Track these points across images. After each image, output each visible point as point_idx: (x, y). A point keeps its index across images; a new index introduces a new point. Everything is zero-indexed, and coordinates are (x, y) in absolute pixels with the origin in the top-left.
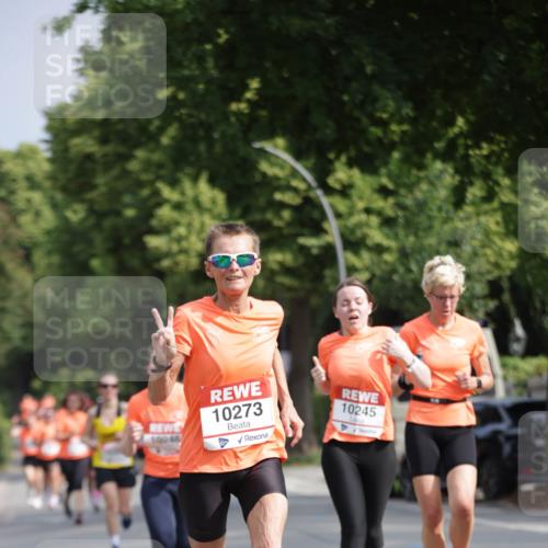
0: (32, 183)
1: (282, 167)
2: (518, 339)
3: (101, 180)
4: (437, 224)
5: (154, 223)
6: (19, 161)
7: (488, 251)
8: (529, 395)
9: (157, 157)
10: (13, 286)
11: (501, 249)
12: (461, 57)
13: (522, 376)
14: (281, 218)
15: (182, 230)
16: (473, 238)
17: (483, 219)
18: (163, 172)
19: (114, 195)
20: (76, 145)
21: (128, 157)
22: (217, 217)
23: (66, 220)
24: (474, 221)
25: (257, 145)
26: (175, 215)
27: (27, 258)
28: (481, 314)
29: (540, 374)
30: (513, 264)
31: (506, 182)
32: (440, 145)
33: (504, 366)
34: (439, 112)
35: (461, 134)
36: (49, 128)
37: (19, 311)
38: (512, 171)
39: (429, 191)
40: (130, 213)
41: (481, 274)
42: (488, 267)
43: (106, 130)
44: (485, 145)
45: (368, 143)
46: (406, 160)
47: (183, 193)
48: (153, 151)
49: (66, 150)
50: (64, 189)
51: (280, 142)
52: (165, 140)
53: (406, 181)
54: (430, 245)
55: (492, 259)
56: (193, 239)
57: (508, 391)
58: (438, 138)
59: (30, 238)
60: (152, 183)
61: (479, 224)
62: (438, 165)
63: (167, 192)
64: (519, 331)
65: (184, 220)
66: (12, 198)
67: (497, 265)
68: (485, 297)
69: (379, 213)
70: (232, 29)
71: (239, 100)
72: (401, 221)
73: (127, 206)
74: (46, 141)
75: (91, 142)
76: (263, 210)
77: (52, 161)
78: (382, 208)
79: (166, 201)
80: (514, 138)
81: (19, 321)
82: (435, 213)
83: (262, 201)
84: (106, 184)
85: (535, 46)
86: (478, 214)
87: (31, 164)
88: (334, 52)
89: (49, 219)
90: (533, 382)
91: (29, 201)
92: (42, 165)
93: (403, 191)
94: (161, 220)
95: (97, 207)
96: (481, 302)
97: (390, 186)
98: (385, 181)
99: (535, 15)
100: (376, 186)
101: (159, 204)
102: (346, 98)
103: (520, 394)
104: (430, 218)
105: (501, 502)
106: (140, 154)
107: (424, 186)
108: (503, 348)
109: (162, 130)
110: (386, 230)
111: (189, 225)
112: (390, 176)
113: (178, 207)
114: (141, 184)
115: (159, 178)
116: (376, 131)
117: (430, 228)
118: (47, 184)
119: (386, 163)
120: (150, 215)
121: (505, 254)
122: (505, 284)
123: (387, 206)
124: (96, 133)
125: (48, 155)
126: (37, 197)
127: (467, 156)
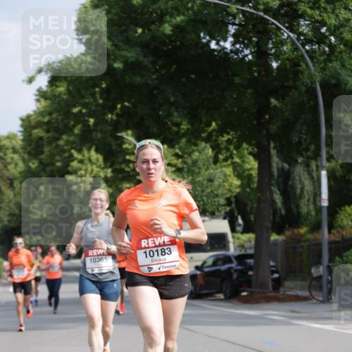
0: (15, 151)
1: (130, 144)
2: (240, 225)
3: (46, 149)
4: (203, 171)
5: (70, 168)
6: (8, 140)
7: (226, 184)
8: (245, 251)
9: (71, 139)
10: (5, 197)
11: (232, 183)
12: (215, 95)
13: (242, 242)
14: (129, 167)
15: (83, 172)
16: (219, 178)
17: (224, 169)
18: (74, 146)
19: (52, 156)
20: (35, 133)
21: (59, 139)
22: (99, 167)
23: (30, 167)
24: (219, 170)
25: (119, 134)
26: (80, 165)
27: (11, 185)
28: (223, 213)
29: (250, 242)
30: (238, 190)
31: (235, 152)
32: (203, 135)
33: (233, 237)
34: (204, 120)
35: (214, 130)
36: (22, 126)
37: (8, 209)
38: (238, 147)
39: (199, 156)
40: (59, 164)
41: (223, 195)
42: (226, 191)
43: (49, 126)
44: (225, 135)
45: (171, 134)
46: (189, 142)
47: (84, 156)
48: (70, 136)
49: (31, 135)
50: (29, 153)
51: (130, 132)
52: (76, 131)
53: (187, 151)
54: (199, 181)
55: (228, 188)
56: (88, 176)
57: (235, 249)
58: (204, 132)
59: (13, 174)
60: (70, 150)
61: (222, 171)
62: (203, 144)
63: (76, 154)
64: (240, 221)
65: (84, 168)
66: (5, 157)
67: (230, 190)
68: (225, 205)
69: (175, 166)
70: (108, 82)
71: (112, 113)
72: (186, 170)
73: (58, 161)
74: (21, 131)
75: (42, 131)
76: (121, 163)
77: (23, 140)
78: (177, 163)
79: (76, 159)
80: (239, 133)
81: (7, 213)
82: (201, 166)
83: (120, 160)
84: (49, 151)
85: (249, 91)
86: (221, 167)
87: (14, 142)
88: (155, 92)
89: (21, 166)
90: (247, 245)
91: (12, 158)
92: (18, 142)
93: (186, 156)
94: (73, 167)
95: (44, 161)
96: (223, 207)
97: (180, 153)
98: (177, 151)
99: (249, 77)
100: (174, 153)
101: (73, 161)
102: (161, 113)
103: (241, 251)
104: (200, 168)
105: (232, 301)
106: (65, 137)
107: (197, 154)
108: (233, 230)
109: (74, 126)
110: (178, 174)
111: (86, 170)
112: (180, 149)
113: (81, 162)
114: (64, 151)
115: (72, 148)
116: (175, 129)
117: (199, 173)
118: (21, 151)
119: (178, 143)
120: (69, 165)
121: (233, 185)
122: (233, 200)
123: (179, 162)
124: (45, 127)
125: (22, 138)
126: (16, 157)
127: (216, 140)
